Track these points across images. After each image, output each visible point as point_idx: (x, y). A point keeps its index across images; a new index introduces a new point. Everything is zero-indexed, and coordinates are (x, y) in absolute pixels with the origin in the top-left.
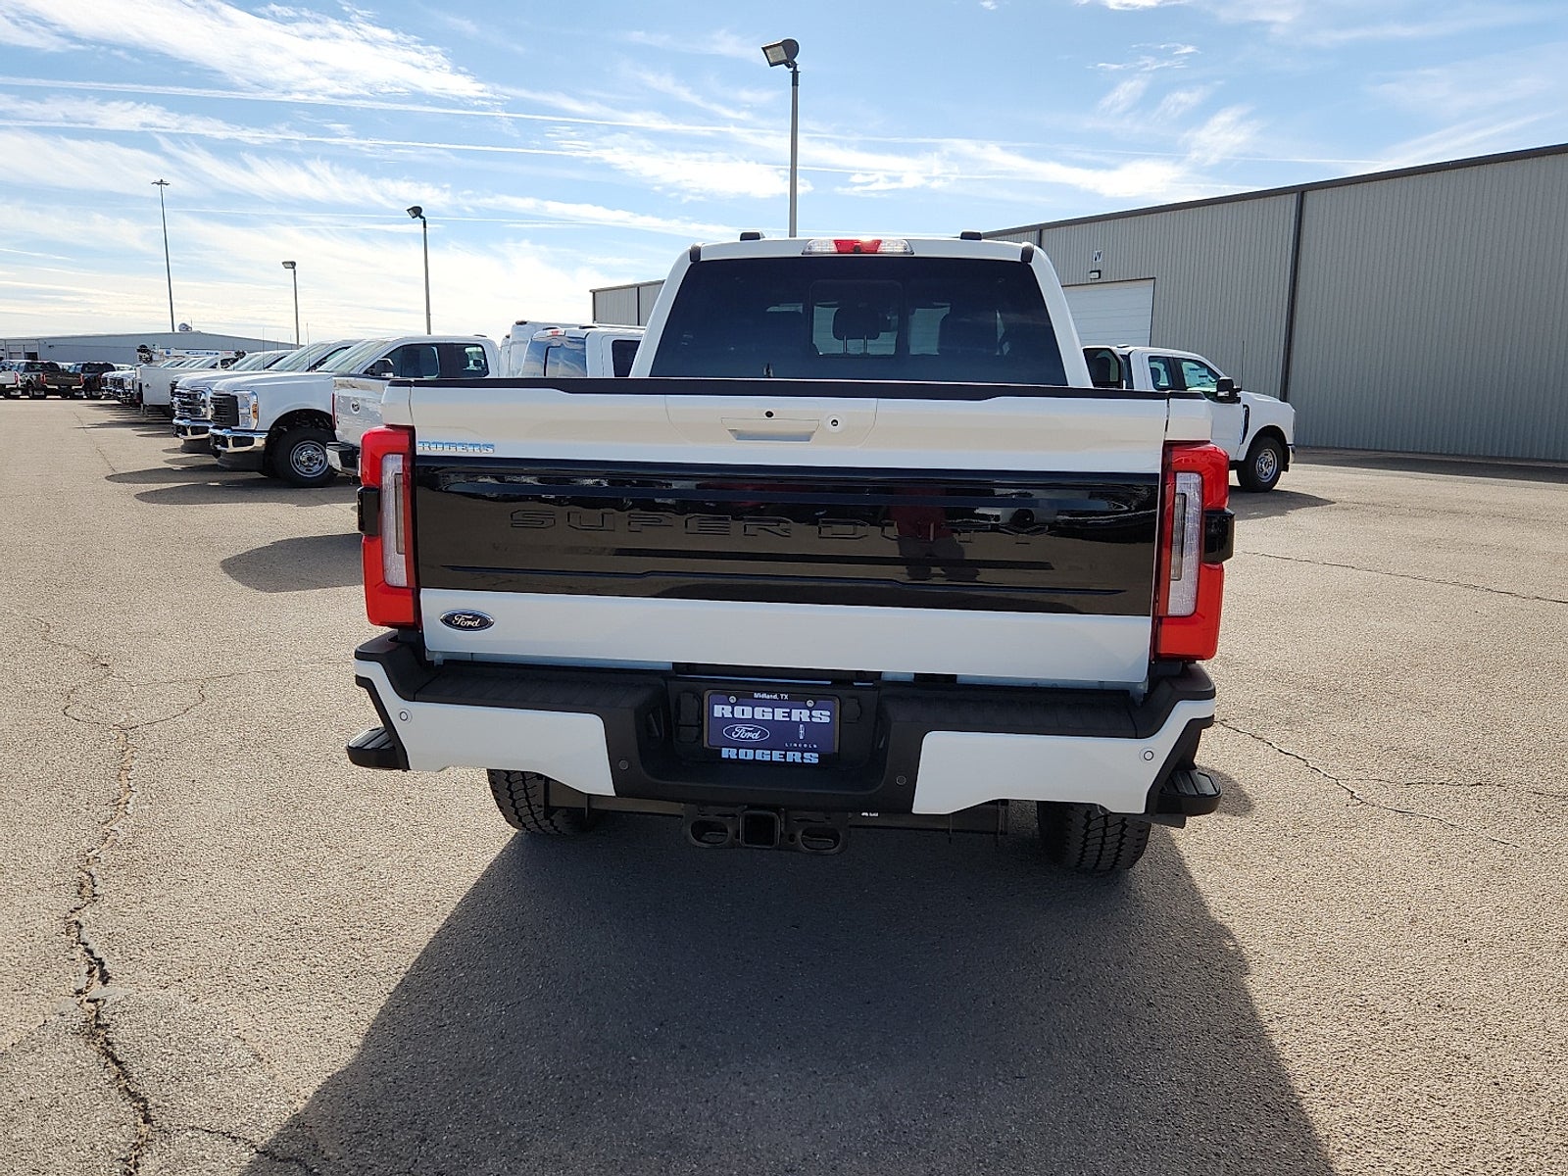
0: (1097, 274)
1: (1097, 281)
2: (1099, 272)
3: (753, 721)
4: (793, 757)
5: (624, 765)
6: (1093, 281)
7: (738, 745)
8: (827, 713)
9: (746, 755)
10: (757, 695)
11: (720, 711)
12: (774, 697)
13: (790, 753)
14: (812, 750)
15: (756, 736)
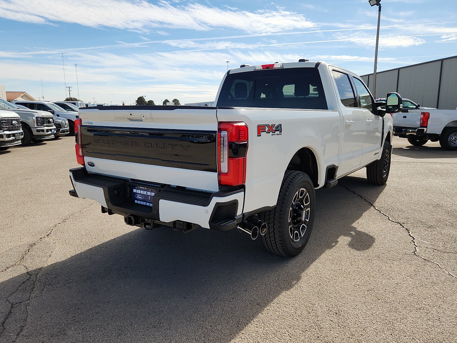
3: (141, 194)
5: (107, 201)
8: (154, 193)
9: (139, 202)
10: (140, 187)
11: (135, 191)
12: (144, 188)
13: (147, 203)
14: (152, 203)
15: (141, 198)
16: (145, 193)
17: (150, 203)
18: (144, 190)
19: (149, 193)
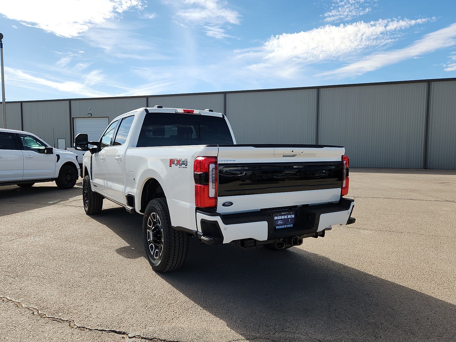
0: (90, 115)
1: (90, 117)
2: (91, 114)
3: (281, 219)
4: (289, 226)
5: (271, 232)
6: (89, 117)
7: (279, 225)
8: (294, 215)
9: (280, 227)
10: (282, 213)
11: (276, 218)
12: (285, 213)
13: (288, 225)
14: (292, 224)
15: (282, 223)
16: (286, 217)
17: (290, 224)
18: (285, 215)
19: (289, 216)
